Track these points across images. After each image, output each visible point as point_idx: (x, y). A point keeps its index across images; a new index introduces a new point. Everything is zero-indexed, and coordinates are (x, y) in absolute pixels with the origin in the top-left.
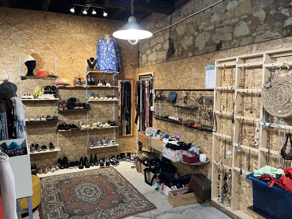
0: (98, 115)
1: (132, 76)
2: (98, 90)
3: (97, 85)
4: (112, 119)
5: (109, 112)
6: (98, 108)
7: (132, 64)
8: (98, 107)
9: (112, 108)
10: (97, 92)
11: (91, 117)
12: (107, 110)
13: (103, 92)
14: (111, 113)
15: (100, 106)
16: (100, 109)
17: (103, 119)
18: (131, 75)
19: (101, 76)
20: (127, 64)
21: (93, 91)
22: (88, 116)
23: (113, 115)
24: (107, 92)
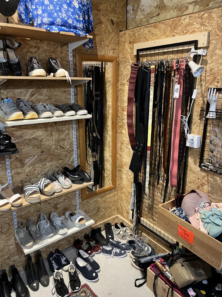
0: (36, 156)
1: (112, 52)
2: (31, 90)
3: (28, 75)
4: (71, 160)
5: (64, 144)
6: (33, 138)
7: (113, 18)
8: (34, 136)
9: (71, 135)
10: (29, 94)
11: (18, 164)
12: (58, 141)
13: (47, 95)
14: (68, 147)
15: (39, 133)
16: (41, 141)
17: (50, 163)
18: (110, 48)
19: (35, 47)
20: (103, 19)
21: (17, 91)
22: (7, 163)
23: (73, 150)
24: (55, 93)
